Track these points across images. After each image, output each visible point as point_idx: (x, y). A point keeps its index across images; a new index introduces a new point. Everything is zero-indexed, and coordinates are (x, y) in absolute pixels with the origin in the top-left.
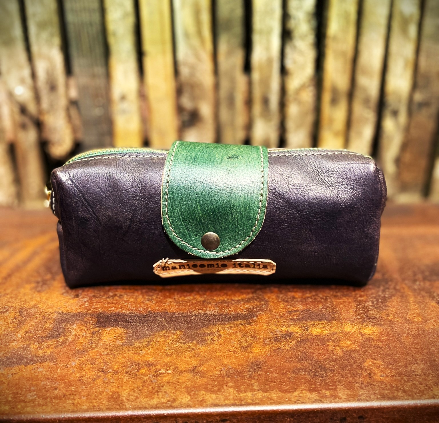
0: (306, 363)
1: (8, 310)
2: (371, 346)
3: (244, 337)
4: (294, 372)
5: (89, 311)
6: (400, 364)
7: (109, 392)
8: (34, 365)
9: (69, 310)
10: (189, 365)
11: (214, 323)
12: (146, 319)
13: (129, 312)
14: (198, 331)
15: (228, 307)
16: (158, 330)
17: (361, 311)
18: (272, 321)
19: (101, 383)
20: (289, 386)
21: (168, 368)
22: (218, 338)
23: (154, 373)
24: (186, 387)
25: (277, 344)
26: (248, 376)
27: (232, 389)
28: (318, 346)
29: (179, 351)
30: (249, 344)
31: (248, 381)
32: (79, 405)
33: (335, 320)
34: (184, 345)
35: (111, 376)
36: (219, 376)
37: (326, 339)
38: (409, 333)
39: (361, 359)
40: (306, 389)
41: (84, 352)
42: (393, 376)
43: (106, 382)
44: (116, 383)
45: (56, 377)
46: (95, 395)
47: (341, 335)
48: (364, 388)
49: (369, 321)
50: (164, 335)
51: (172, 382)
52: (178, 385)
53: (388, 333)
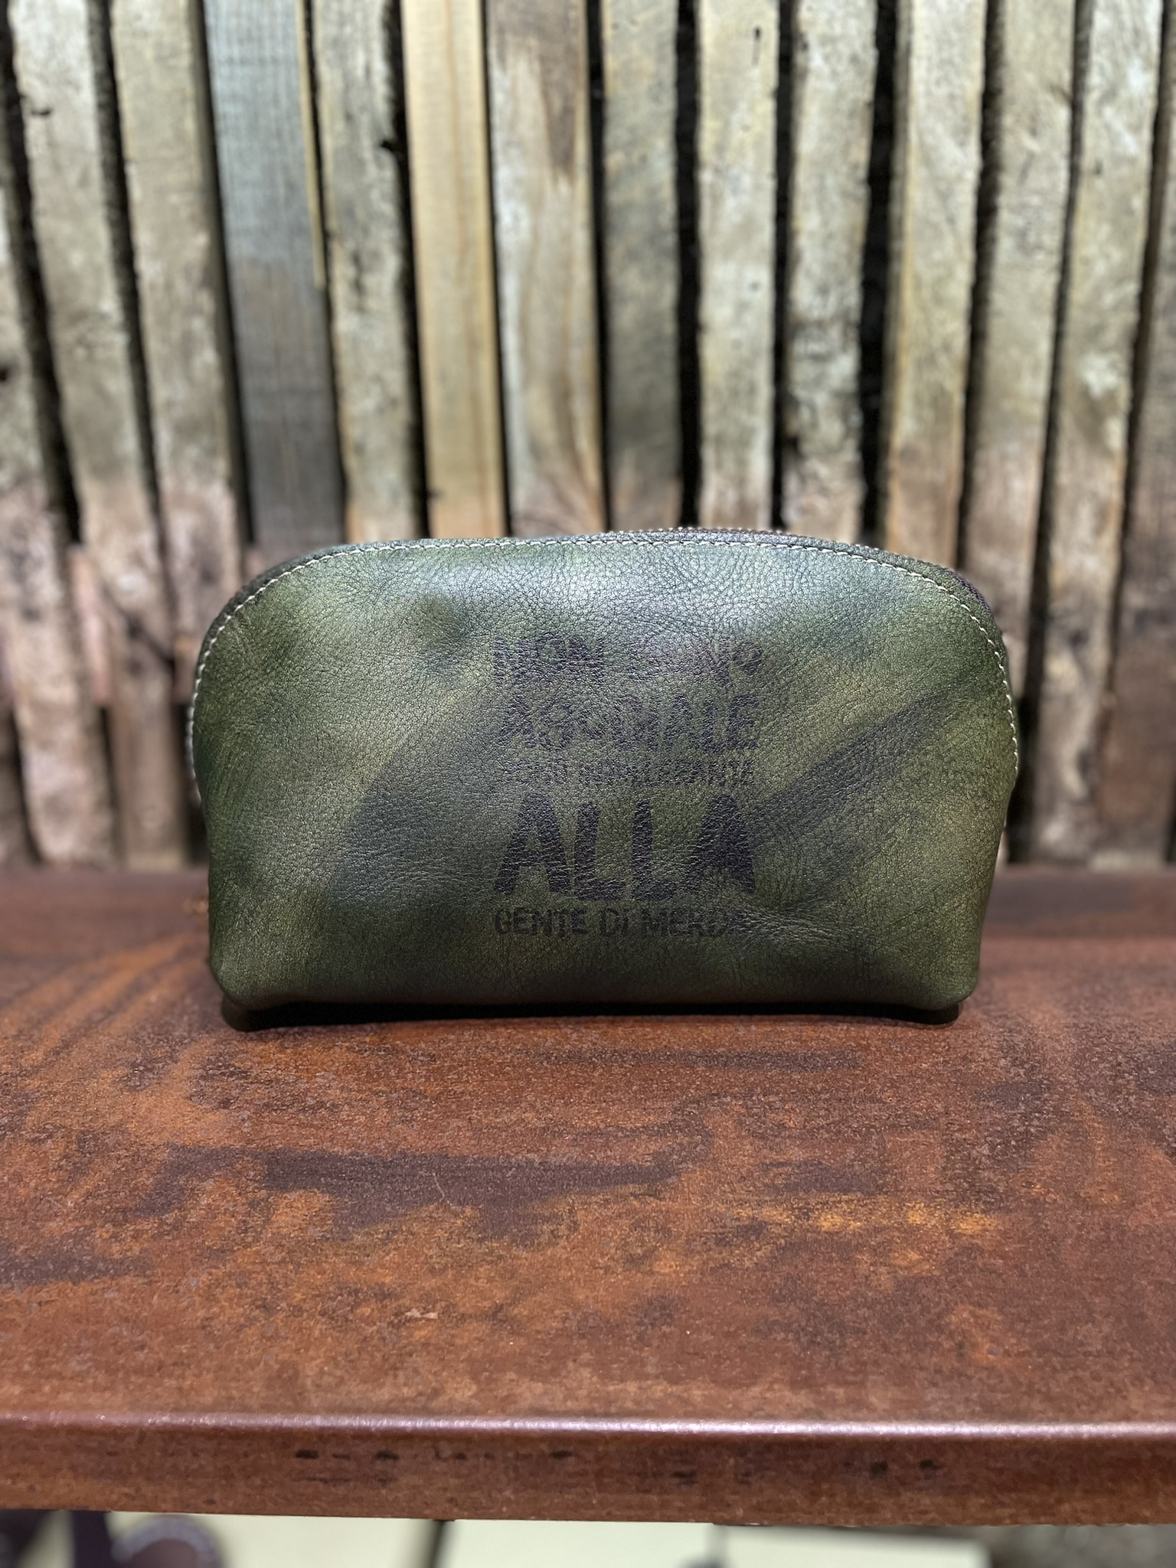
0: (792, 1307)
1: (50, 1136)
2: (973, 1266)
3: (638, 1229)
4: (757, 1331)
5: (249, 1146)
6: (1046, 1322)
7: (272, 1363)
8: (96, 1281)
9: (199, 1142)
10: (485, 1300)
11: (563, 1189)
12: (390, 1171)
13: (349, 1151)
14: (520, 1211)
15: (606, 1146)
16: (416, 1203)
17: (957, 1171)
18: (715, 1189)
19: (255, 1338)
20: (739, 1370)
21: (430, 1307)
22: (569, 1229)
23: (392, 1318)
24: (470, 1360)
25: (721, 1253)
26: (634, 1338)
27: (589, 1370)
28: (831, 1262)
29: (464, 1261)
30: (646, 1251)
31: (632, 1352)
32: (193, 1393)
33: (886, 1193)
34: (478, 1246)
35: (282, 1321)
36: (560, 1332)
37: (854, 1243)
38: (1080, 1236)
39: (943, 1305)
40: (783, 1380)
41: (223, 1252)
42: (1024, 1352)
43: (269, 1335)
44: (293, 1339)
45: (147, 1317)
46: (237, 1370)
47: (897, 1234)
48: (941, 1384)
49: (977, 1200)
50: (431, 1217)
51: (435, 1345)
52: (449, 1352)
53: (1024, 1233)
